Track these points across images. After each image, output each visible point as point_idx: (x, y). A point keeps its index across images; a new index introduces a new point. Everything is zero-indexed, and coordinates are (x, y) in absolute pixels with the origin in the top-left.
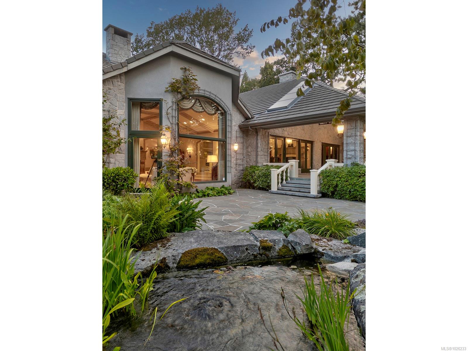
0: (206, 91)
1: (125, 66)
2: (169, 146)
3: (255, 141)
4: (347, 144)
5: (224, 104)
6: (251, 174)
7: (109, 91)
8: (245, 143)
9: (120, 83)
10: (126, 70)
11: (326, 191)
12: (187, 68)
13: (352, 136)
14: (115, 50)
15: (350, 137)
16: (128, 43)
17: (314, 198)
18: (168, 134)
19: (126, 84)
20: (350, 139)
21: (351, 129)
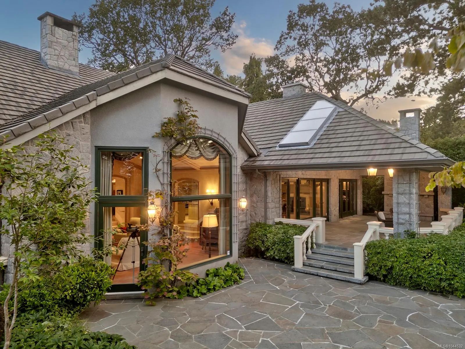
0: (207, 129)
1: (93, 100)
2: (160, 219)
3: (263, 188)
4: (398, 203)
5: (228, 145)
6: (260, 239)
7: (68, 138)
8: (248, 191)
9: (83, 124)
10: (95, 106)
11: (376, 273)
12: (184, 100)
13: (405, 194)
14: (55, 49)
15: (402, 194)
16: (74, 39)
17: (360, 284)
18: (158, 201)
19: (92, 124)
20: (402, 197)
21: (403, 183)
